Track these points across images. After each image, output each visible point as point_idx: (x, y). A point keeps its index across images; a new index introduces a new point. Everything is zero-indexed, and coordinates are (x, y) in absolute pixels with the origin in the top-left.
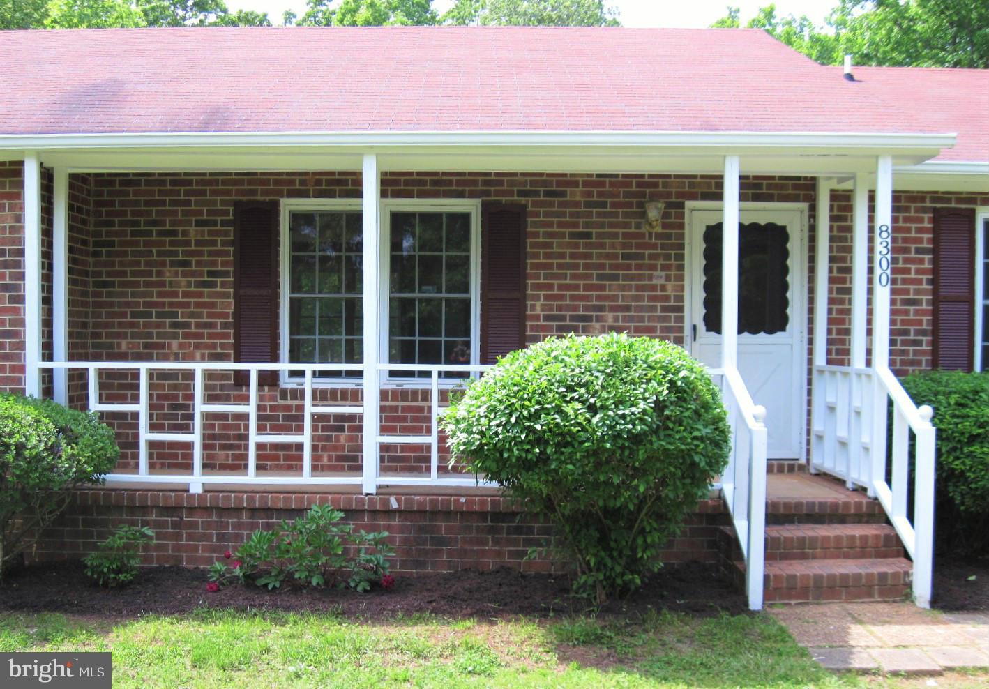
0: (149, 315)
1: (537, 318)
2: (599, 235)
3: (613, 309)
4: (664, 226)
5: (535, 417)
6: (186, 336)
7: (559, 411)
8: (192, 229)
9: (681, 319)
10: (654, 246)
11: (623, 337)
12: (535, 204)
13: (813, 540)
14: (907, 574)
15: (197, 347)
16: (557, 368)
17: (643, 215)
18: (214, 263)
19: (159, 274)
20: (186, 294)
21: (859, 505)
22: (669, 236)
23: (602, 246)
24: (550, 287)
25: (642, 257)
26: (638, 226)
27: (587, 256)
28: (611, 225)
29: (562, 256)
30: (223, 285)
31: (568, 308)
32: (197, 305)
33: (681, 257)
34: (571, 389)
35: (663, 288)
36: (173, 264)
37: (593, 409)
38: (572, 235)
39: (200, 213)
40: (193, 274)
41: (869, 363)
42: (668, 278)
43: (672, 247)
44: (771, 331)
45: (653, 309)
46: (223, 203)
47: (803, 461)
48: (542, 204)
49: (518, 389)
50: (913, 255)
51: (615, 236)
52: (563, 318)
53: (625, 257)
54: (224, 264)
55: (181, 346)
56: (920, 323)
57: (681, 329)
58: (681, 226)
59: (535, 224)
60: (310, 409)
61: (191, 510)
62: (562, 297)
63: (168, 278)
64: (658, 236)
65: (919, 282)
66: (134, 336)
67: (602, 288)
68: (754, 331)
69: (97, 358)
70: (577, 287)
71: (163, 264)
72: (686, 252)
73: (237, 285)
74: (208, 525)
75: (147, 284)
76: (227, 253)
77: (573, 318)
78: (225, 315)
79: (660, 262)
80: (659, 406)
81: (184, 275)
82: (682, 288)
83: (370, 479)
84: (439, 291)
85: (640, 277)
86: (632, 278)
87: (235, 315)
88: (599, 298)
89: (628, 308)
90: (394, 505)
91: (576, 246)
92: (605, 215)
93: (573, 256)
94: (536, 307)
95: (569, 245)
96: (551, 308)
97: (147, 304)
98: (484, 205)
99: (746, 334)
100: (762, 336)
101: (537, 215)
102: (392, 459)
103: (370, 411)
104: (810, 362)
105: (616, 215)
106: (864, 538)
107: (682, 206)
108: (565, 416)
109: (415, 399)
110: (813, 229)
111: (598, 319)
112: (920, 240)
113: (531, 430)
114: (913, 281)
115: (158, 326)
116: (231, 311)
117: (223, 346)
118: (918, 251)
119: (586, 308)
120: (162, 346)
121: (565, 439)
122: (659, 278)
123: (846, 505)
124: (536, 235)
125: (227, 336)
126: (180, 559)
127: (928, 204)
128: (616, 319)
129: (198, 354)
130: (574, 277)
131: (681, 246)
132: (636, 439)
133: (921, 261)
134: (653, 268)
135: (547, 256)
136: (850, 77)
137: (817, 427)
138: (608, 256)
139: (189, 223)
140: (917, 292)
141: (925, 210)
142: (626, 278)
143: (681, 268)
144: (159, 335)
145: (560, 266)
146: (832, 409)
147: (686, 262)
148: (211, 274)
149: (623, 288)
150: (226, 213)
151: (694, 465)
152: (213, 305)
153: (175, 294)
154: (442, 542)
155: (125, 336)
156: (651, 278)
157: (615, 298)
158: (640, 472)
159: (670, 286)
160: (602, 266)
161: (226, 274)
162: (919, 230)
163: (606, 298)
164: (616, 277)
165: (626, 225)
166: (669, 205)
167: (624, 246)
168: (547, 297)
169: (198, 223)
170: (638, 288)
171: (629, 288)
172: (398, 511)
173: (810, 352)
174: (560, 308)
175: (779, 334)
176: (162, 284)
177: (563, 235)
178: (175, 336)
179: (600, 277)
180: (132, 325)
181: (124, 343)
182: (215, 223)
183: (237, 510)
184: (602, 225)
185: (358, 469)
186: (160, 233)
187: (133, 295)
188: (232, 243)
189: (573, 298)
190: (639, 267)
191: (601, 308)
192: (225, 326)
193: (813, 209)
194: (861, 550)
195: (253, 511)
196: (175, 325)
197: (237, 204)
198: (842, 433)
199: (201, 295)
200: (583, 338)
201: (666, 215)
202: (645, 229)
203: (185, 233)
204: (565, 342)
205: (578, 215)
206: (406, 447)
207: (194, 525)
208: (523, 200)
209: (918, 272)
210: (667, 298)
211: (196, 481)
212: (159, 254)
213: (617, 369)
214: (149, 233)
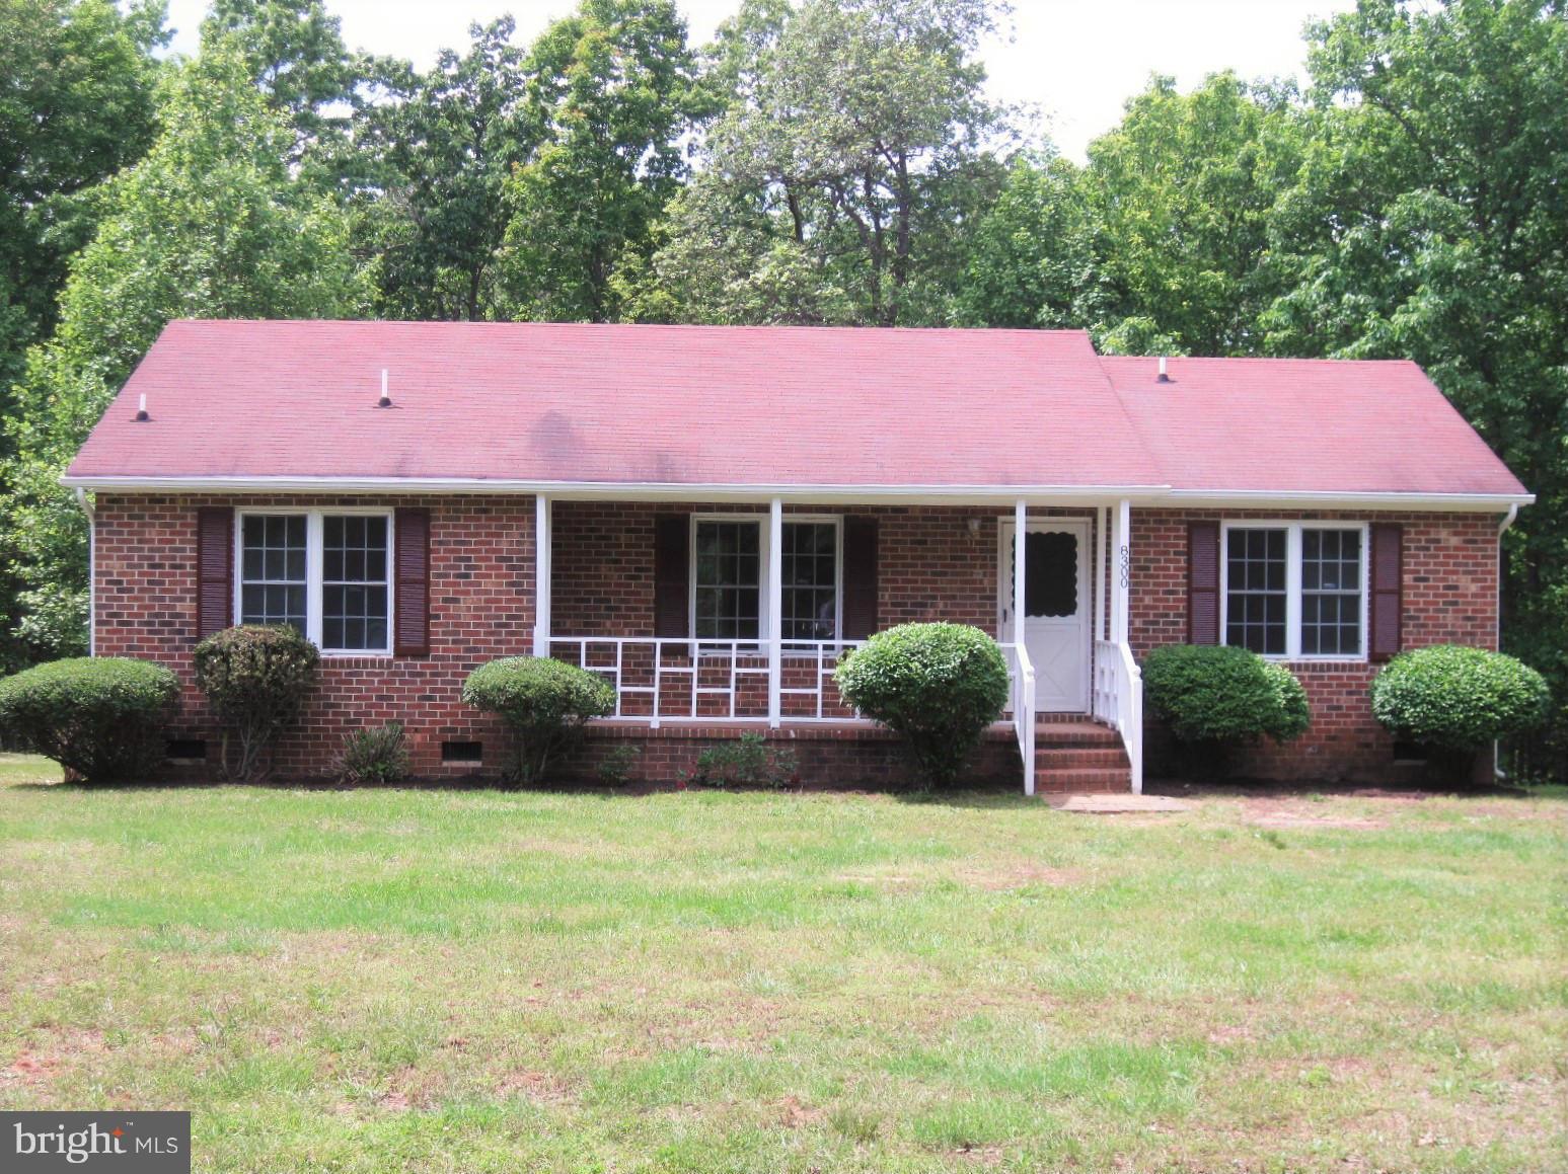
0: (589, 600)
1: (886, 604)
2: (933, 542)
3: (943, 598)
4: (982, 535)
5: (894, 670)
6: (617, 617)
7: (907, 667)
8: (623, 536)
9: (995, 605)
10: (974, 551)
11: (944, 625)
12: (884, 518)
13: (1072, 756)
14: (1128, 775)
15: (626, 625)
16: (906, 643)
17: (966, 527)
18: (639, 562)
19: (596, 569)
20: (617, 585)
21: (1108, 736)
22: (985, 543)
23: (935, 550)
24: (895, 581)
25: (965, 558)
26: (962, 535)
27: (922, 558)
28: (942, 534)
29: (905, 557)
30: (647, 578)
31: (909, 597)
32: (626, 593)
33: (994, 559)
34: (913, 655)
35: (981, 582)
36: (607, 562)
37: (925, 666)
38: (913, 542)
39: (629, 523)
40: (624, 569)
41: (1107, 637)
42: (985, 575)
43: (988, 551)
44: (1063, 614)
45: (973, 597)
46: (647, 515)
47: (1089, 713)
48: (890, 518)
49: (882, 655)
50: (1172, 556)
51: (946, 542)
52: (905, 605)
53: (953, 558)
54: (647, 562)
55: (613, 625)
56: (1177, 608)
57: (995, 613)
58: (995, 535)
59: (884, 534)
60: (734, 670)
61: (653, 739)
62: (905, 589)
63: (603, 572)
64: (978, 543)
65: (1177, 577)
66: (576, 616)
67: (935, 582)
68: (1038, 614)
69: (587, 634)
70: (916, 581)
71: (600, 562)
72: (999, 555)
73: (656, 579)
74: (663, 750)
75: (587, 577)
76: (650, 554)
77: (913, 605)
78: (647, 601)
79: (978, 562)
80: (963, 664)
81: (617, 570)
82: (995, 582)
83: (775, 719)
84: (811, 583)
85: (965, 574)
86: (957, 574)
87: (655, 601)
88: (932, 589)
89: (954, 597)
90: (793, 735)
91: (916, 550)
92: (938, 527)
93: (913, 558)
94: (885, 596)
95: (911, 550)
96: (896, 597)
97: (587, 593)
98: (846, 519)
99: (1032, 617)
100: (1044, 619)
101: (886, 526)
102: (790, 706)
103: (775, 672)
104: (1093, 637)
105: (946, 527)
106: (1106, 755)
107: (995, 520)
108: (910, 669)
109: (793, 666)
110: (1095, 537)
111: (933, 605)
112: (1177, 545)
113: (892, 678)
114: (1172, 577)
115: (595, 608)
116: (653, 597)
117: (645, 625)
118: (1175, 553)
119: (923, 597)
120: (599, 625)
121: (909, 682)
122: (978, 574)
123: (1099, 736)
124: (885, 542)
125: (649, 617)
126: (643, 774)
127: (1184, 518)
128: (946, 605)
129: (627, 630)
130: (913, 573)
131: (995, 551)
132: (949, 683)
133: (1178, 561)
134: (974, 566)
135: (893, 557)
136: (1164, 378)
137: (1097, 687)
138: (940, 558)
139: (620, 530)
140: (1175, 585)
141: (1181, 522)
142: (953, 574)
143: (995, 567)
144: (596, 616)
145: (904, 565)
146: (1102, 672)
147: (999, 563)
148: (637, 569)
149: (951, 582)
150: (649, 523)
151: (984, 699)
152: (639, 593)
153: (609, 585)
154: (824, 761)
155: (569, 617)
156: (972, 574)
157: (944, 589)
158: (953, 702)
159: (986, 581)
160: (935, 566)
161: (648, 570)
162: (1176, 538)
163: (937, 589)
164: (945, 574)
165: (954, 534)
166: (985, 520)
167: (951, 550)
168: (894, 589)
169: (628, 531)
170: (963, 582)
171: (955, 582)
172: (795, 740)
173: (1093, 630)
174: (903, 597)
175: (1070, 617)
176: (599, 577)
177: (905, 542)
178: (608, 617)
179: (934, 574)
180: (575, 608)
181: (568, 622)
182: (640, 531)
183: (684, 740)
184: (935, 534)
185: (765, 713)
186: (597, 538)
187: (576, 585)
188: (654, 546)
189: (913, 589)
190: (963, 566)
191: (935, 597)
192: (647, 609)
193: (1095, 522)
194: (1105, 763)
195: (695, 740)
196: (609, 608)
197: (657, 516)
198: (1107, 690)
199: (629, 585)
200: (920, 625)
201: (982, 527)
202: (967, 538)
203: (617, 538)
204: (910, 628)
205: (918, 527)
206: (794, 695)
207: (654, 750)
208: (876, 515)
209: (1176, 569)
210: (984, 590)
211: (655, 721)
212: (597, 553)
213: (940, 643)
214: (589, 538)
